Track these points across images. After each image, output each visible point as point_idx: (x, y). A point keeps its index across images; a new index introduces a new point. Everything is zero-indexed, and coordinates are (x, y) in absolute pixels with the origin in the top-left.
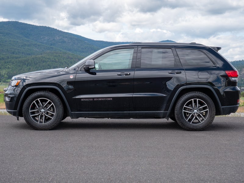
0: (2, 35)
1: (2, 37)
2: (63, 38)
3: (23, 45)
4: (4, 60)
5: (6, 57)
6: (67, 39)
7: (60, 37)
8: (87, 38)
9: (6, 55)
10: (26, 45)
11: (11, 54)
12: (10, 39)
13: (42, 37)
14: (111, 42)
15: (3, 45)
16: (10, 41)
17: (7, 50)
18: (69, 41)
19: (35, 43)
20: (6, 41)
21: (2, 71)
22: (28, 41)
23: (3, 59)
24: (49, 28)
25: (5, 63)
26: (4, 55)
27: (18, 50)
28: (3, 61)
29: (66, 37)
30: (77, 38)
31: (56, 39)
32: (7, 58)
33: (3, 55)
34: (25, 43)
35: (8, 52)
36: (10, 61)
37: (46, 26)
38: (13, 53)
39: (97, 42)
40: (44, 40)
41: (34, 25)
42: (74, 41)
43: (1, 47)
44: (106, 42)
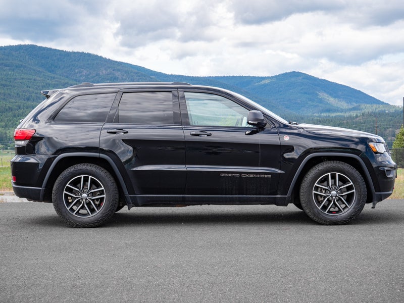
0: (8, 68)
1: (9, 73)
2: (113, 72)
3: (45, 84)
4: (12, 111)
5: (15, 107)
6: (119, 73)
7: (109, 70)
8: (154, 71)
9: (16, 103)
10: (49, 84)
11: (24, 100)
12: (23, 75)
13: (76, 71)
14: (195, 77)
15: (11, 86)
16: (23, 79)
17: (18, 94)
18: (124, 77)
19: (66, 81)
20: (16, 79)
21: (9, 131)
22: (54, 78)
23: (11, 109)
24: (89, 55)
25: (14, 116)
26: (12, 103)
27: (36, 94)
28: (11, 113)
29: (119, 70)
30: (136, 71)
31: (101, 74)
32: (17, 108)
33: (10, 103)
34: (48, 81)
35: (19, 97)
36: (23, 113)
37: (83, 52)
38: (28, 99)
39: (171, 78)
40: (81, 76)
41: (63, 51)
42: (132, 76)
43: (8, 89)
44: (188, 76)
